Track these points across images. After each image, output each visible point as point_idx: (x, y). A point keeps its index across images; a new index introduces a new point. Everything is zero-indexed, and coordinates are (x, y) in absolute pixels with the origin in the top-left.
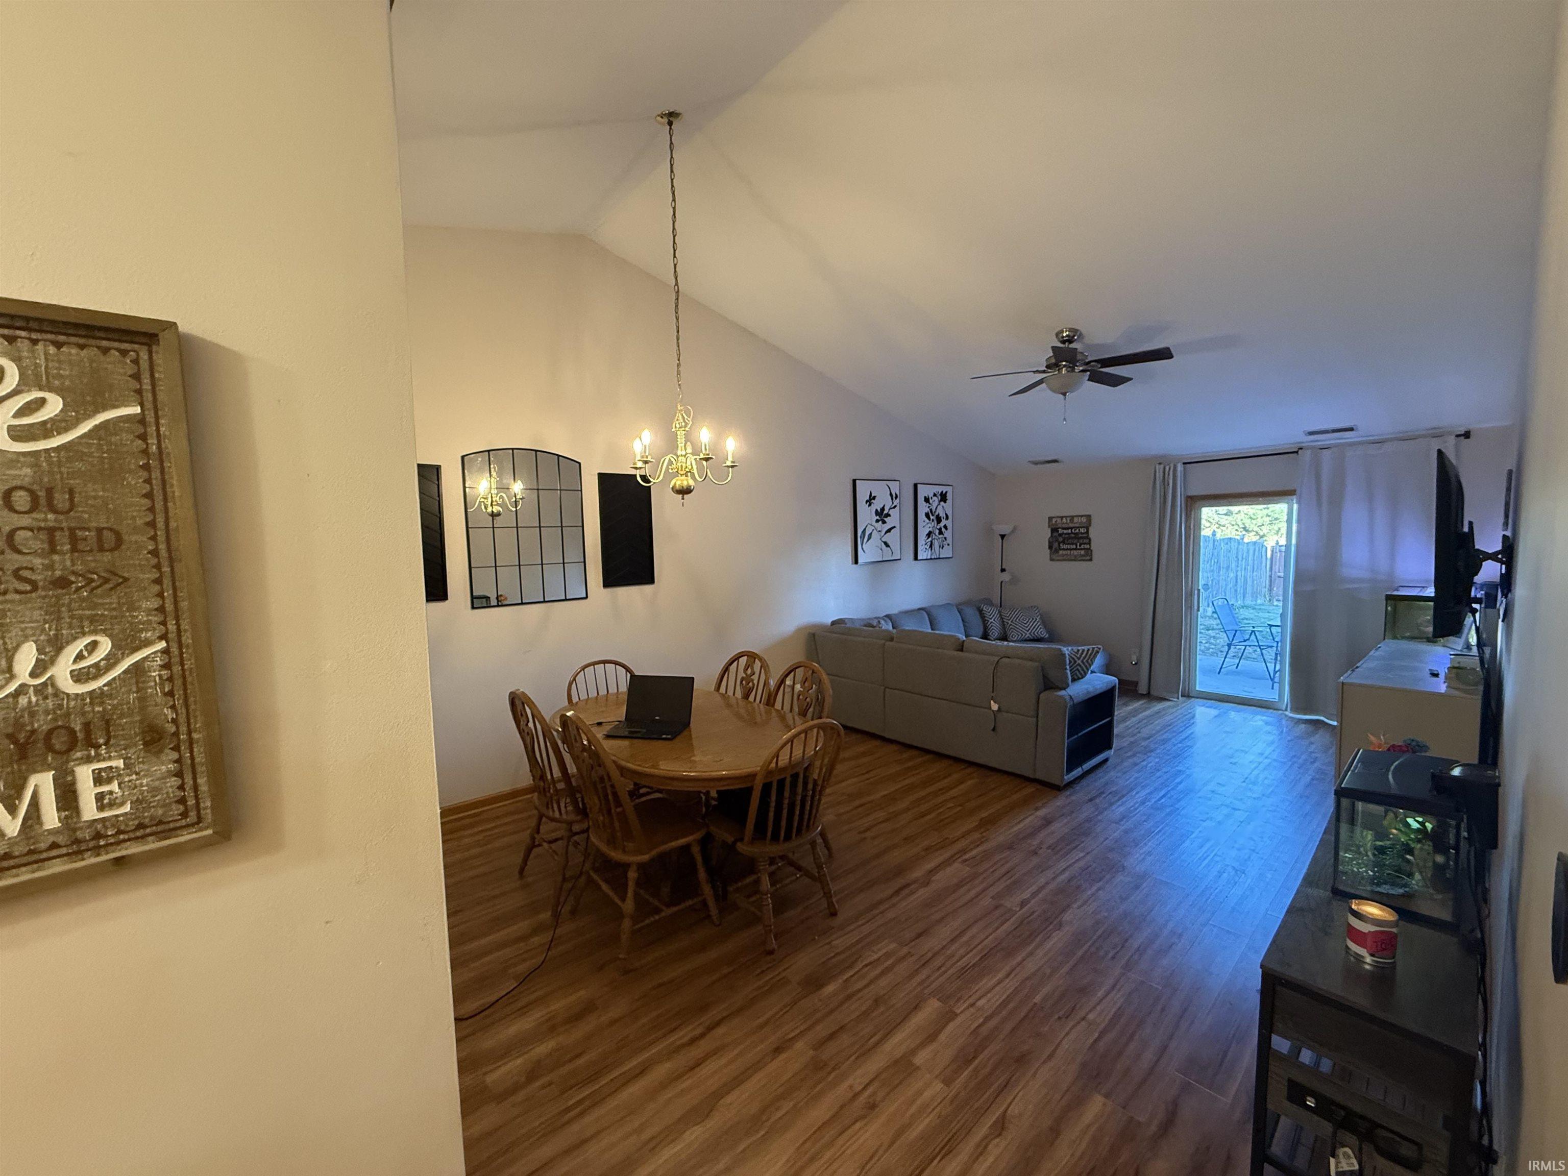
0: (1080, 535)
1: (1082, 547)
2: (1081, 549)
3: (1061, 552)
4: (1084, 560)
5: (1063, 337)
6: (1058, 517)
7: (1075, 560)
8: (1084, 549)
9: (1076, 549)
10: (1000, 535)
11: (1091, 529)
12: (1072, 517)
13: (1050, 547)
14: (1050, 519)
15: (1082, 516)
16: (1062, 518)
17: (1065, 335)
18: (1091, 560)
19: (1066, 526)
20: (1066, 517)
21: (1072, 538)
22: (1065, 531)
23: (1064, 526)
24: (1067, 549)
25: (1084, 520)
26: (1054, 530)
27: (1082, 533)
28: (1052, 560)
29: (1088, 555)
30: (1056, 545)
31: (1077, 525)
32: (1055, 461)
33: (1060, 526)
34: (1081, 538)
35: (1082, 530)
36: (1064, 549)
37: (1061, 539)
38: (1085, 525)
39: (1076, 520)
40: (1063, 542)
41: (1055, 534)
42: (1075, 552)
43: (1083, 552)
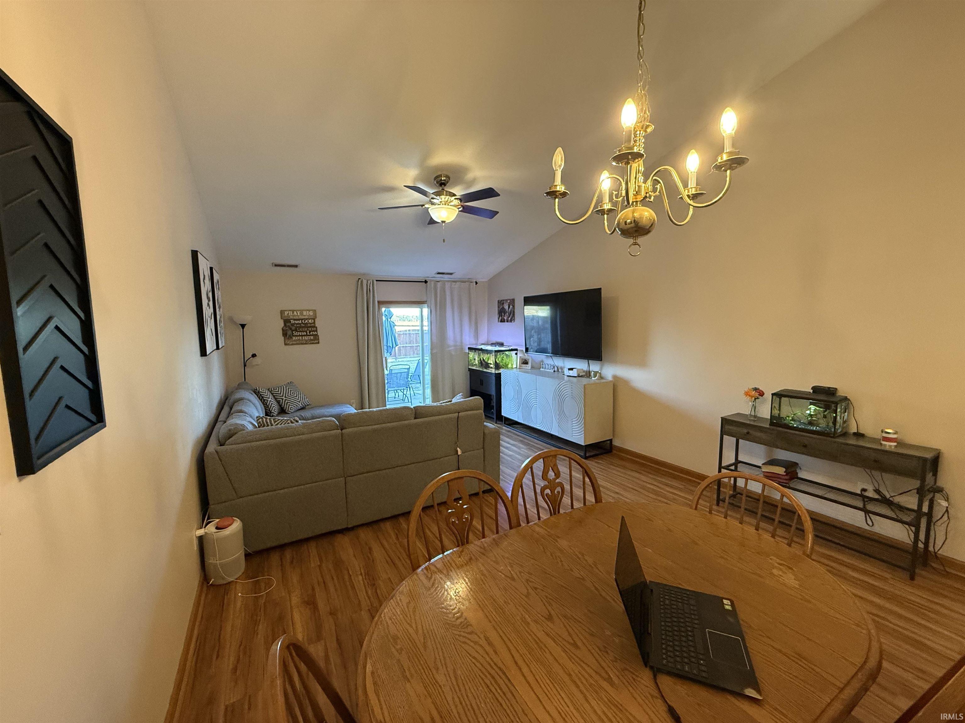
0: (309, 325)
1: (311, 333)
2: (311, 335)
3: (294, 338)
4: (313, 343)
6: (290, 310)
7: (306, 344)
8: (313, 335)
9: (307, 335)
10: (245, 325)
11: (316, 319)
12: (301, 311)
13: (285, 334)
14: (282, 312)
15: (309, 311)
16: (293, 311)
18: (318, 343)
19: (297, 318)
20: (296, 311)
21: (303, 327)
22: (297, 322)
23: (295, 318)
24: (300, 336)
25: (311, 313)
26: (286, 321)
28: (286, 344)
29: (316, 340)
30: (289, 332)
31: (307, 317)
32: (296, 266)
33: (291, 317)
34: (310, 327)
35: (310, 321)
36: (296, 336)
37: (293, 328)
38: (313, 317)
39: (304, 313)
40: (296, 331)
41: (288, 324)
42: (306, 338)
43: (312, 337)
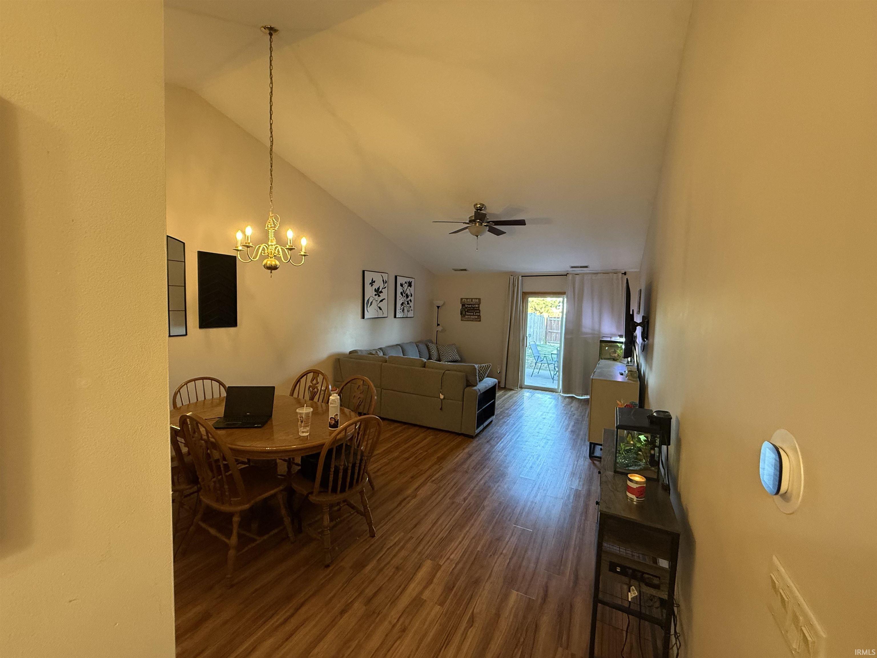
0: (475, 308)
1: (476, 314)
2: (476, 315)
3: (466, 316)
4: (477, 321)
5: (477, 207)
6: (465, 298)
7: (473, 321)
8: (477, 315)
9: (473, 315)
10: (437, 306)
11: (480, 305)
12: (472, 299)
13: (461, 314)
14: (462, 299)
15: (476, 299)
16: (467, 299)
17: (478, 206)
18: (480, 321)
19: (469, 303)
20: (469, 299)
21: (472, 310)
22: (469, 306)
23: (468, 303)
24: (469, 315)
25: (477, 301)
26: (463, 305)
27: (476, 307)
28: (462, 320)
29: (479, 319)
30: (464, 313)
31: (474, 303)
32: (465, 270)
33: (466, 303)
34: (476, 310)
35: (476, 306)
36: (467, 315)
37: (466, 310)
38: (478, 303)
39: (473, 300)
40: (468, 312)
41: (464, 307)
42: (473, 317)
43: (476, 317)
